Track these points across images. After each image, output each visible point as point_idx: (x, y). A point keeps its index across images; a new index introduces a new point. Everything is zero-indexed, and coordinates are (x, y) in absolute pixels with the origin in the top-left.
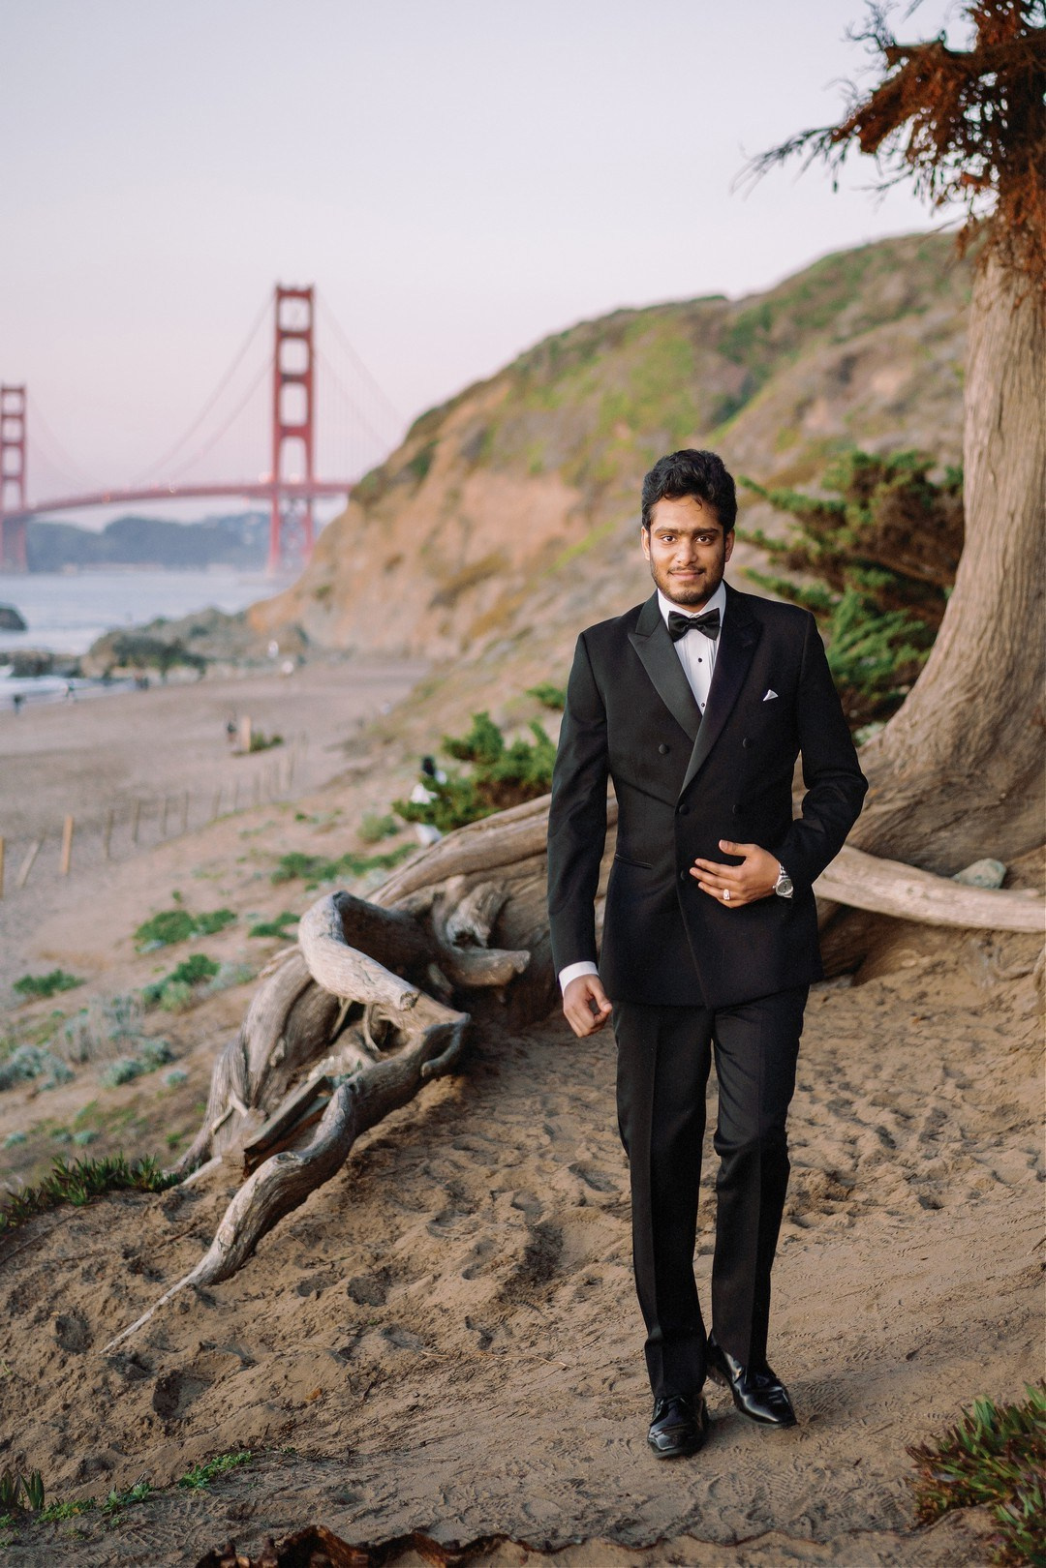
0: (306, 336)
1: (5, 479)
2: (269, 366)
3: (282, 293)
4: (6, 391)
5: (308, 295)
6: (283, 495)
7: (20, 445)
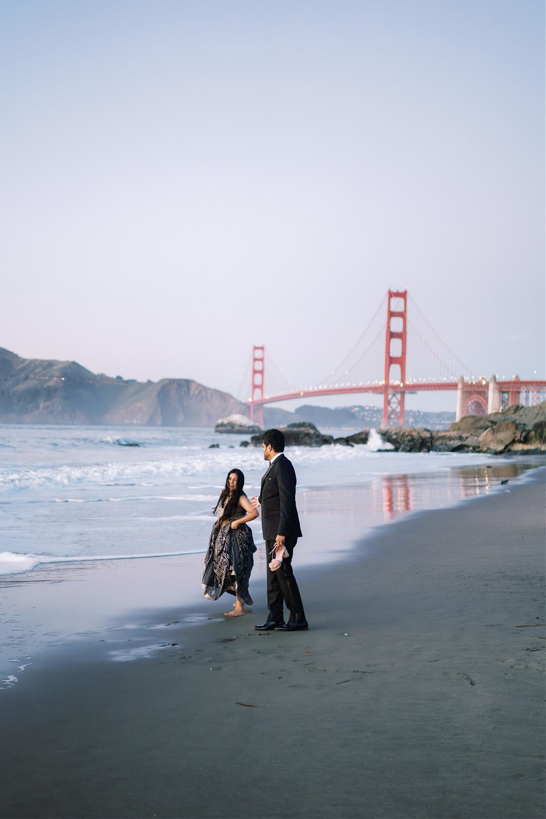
0: (402, 315)
1: (255, 387)
2: (385, 330)
3: (391, 295)
4: (256, 348)
5: (403, 295)
6: (390, 391)
7: (261, 372)
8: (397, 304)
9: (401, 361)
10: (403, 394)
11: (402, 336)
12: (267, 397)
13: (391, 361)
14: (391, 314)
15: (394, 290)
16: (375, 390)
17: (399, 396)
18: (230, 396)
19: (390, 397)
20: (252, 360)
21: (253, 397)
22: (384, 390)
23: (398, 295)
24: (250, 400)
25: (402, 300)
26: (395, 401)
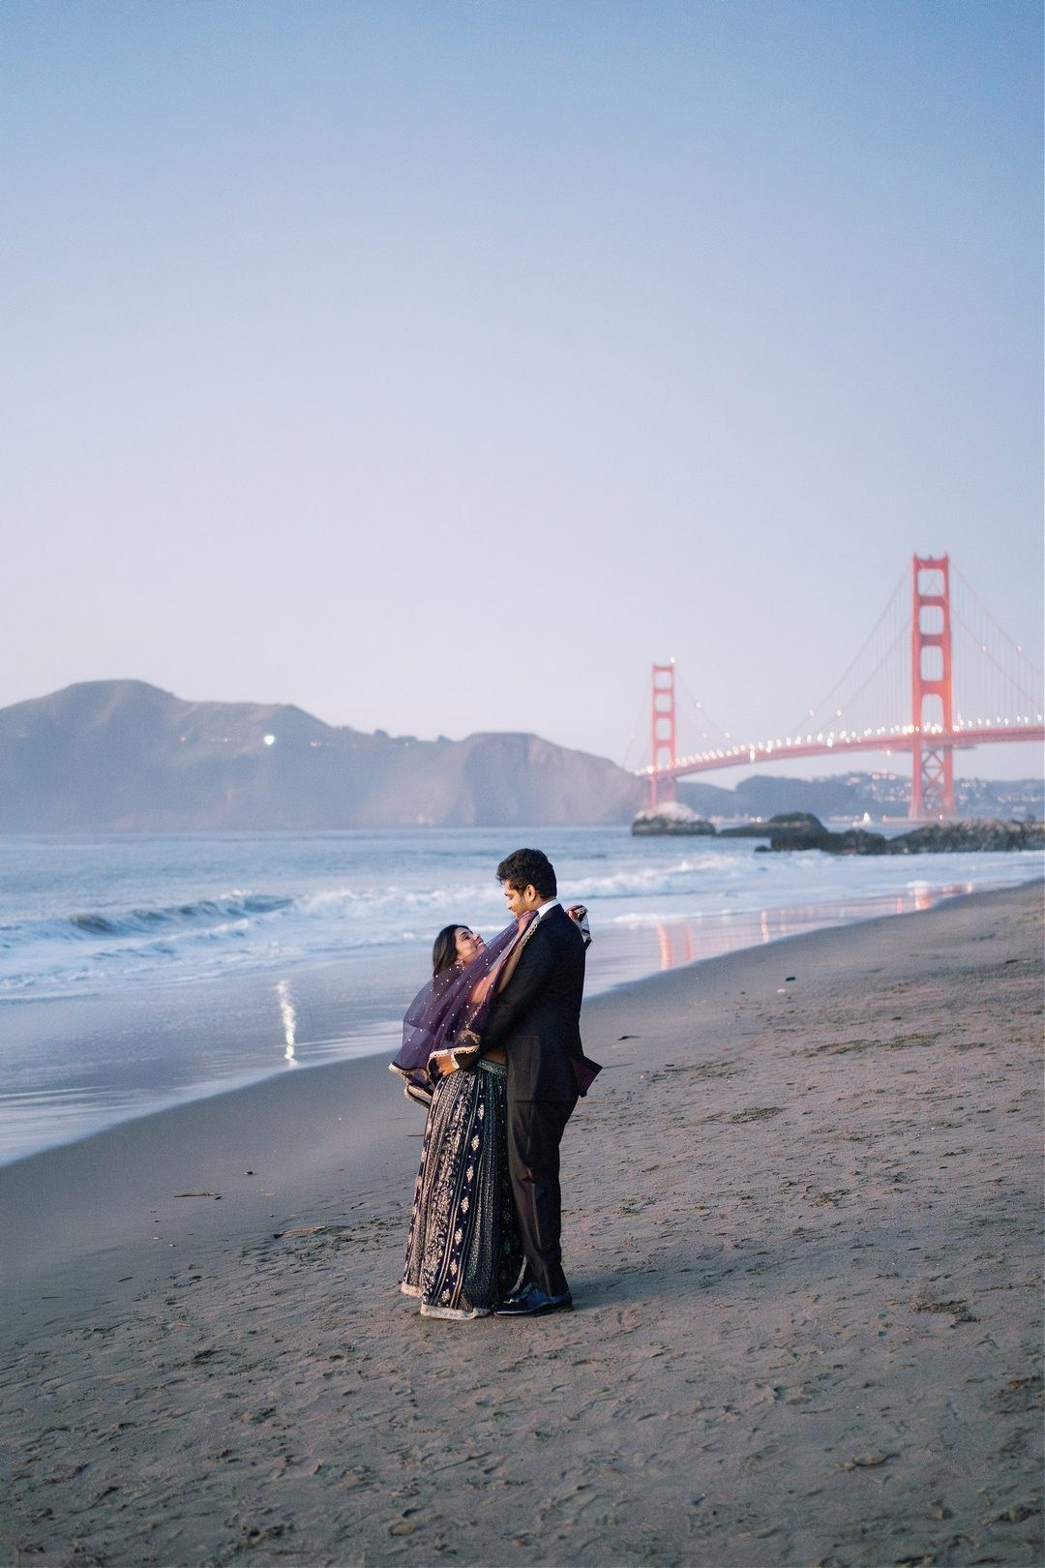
0: (942, 602)
1: (658, 744)
2: (910, 629)
3: (919, 564)
4: (657, 669)
5: (942, 564)
6: (924, 745)
7: (670, 715)
8: (931, 582)
9: (941, 688)
10: (948, 750)
11: (942, 640)
12: (682, 762)
13: (922, 687)
14: (921, 601)
15: (924, 555)
16: (896, 743)
17: (940, 754)
18: (610, 764)
19: (925, 755)
20: (650, 692)
21: (655, 764)
22: (912, 744)
23: (931, 564)
24: (650, 770)
25: (939, 574)
26: (933, 765)
